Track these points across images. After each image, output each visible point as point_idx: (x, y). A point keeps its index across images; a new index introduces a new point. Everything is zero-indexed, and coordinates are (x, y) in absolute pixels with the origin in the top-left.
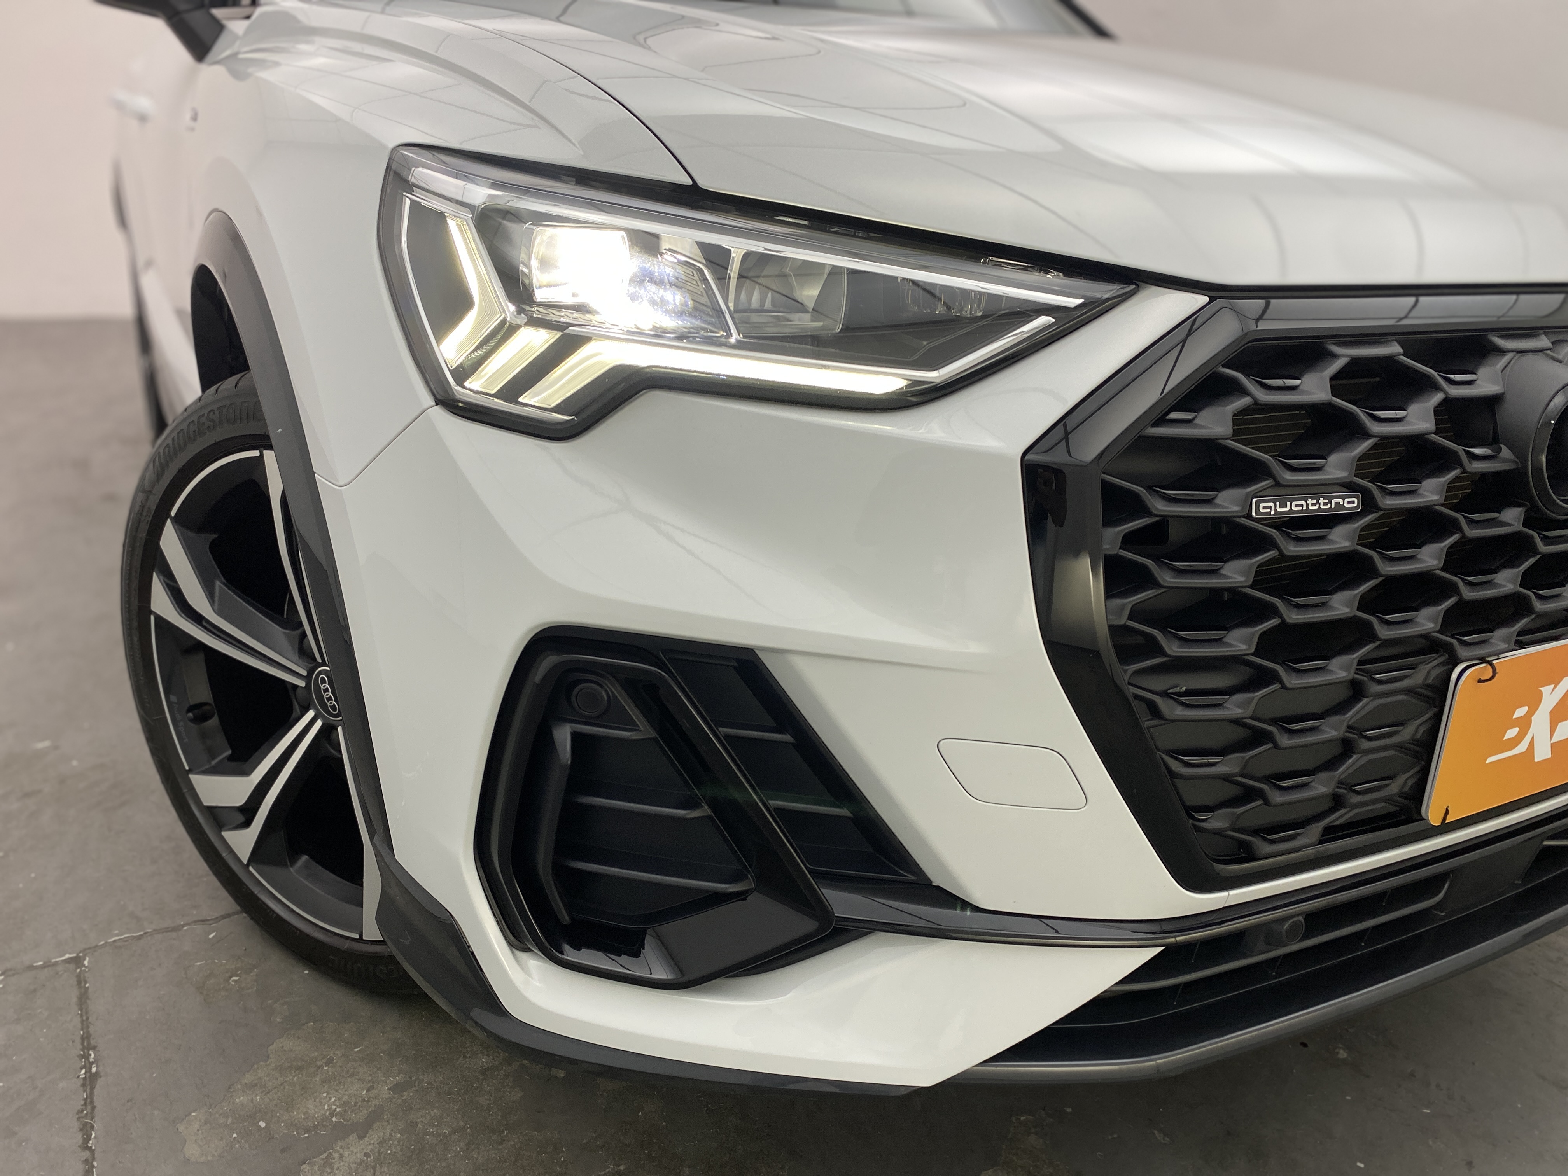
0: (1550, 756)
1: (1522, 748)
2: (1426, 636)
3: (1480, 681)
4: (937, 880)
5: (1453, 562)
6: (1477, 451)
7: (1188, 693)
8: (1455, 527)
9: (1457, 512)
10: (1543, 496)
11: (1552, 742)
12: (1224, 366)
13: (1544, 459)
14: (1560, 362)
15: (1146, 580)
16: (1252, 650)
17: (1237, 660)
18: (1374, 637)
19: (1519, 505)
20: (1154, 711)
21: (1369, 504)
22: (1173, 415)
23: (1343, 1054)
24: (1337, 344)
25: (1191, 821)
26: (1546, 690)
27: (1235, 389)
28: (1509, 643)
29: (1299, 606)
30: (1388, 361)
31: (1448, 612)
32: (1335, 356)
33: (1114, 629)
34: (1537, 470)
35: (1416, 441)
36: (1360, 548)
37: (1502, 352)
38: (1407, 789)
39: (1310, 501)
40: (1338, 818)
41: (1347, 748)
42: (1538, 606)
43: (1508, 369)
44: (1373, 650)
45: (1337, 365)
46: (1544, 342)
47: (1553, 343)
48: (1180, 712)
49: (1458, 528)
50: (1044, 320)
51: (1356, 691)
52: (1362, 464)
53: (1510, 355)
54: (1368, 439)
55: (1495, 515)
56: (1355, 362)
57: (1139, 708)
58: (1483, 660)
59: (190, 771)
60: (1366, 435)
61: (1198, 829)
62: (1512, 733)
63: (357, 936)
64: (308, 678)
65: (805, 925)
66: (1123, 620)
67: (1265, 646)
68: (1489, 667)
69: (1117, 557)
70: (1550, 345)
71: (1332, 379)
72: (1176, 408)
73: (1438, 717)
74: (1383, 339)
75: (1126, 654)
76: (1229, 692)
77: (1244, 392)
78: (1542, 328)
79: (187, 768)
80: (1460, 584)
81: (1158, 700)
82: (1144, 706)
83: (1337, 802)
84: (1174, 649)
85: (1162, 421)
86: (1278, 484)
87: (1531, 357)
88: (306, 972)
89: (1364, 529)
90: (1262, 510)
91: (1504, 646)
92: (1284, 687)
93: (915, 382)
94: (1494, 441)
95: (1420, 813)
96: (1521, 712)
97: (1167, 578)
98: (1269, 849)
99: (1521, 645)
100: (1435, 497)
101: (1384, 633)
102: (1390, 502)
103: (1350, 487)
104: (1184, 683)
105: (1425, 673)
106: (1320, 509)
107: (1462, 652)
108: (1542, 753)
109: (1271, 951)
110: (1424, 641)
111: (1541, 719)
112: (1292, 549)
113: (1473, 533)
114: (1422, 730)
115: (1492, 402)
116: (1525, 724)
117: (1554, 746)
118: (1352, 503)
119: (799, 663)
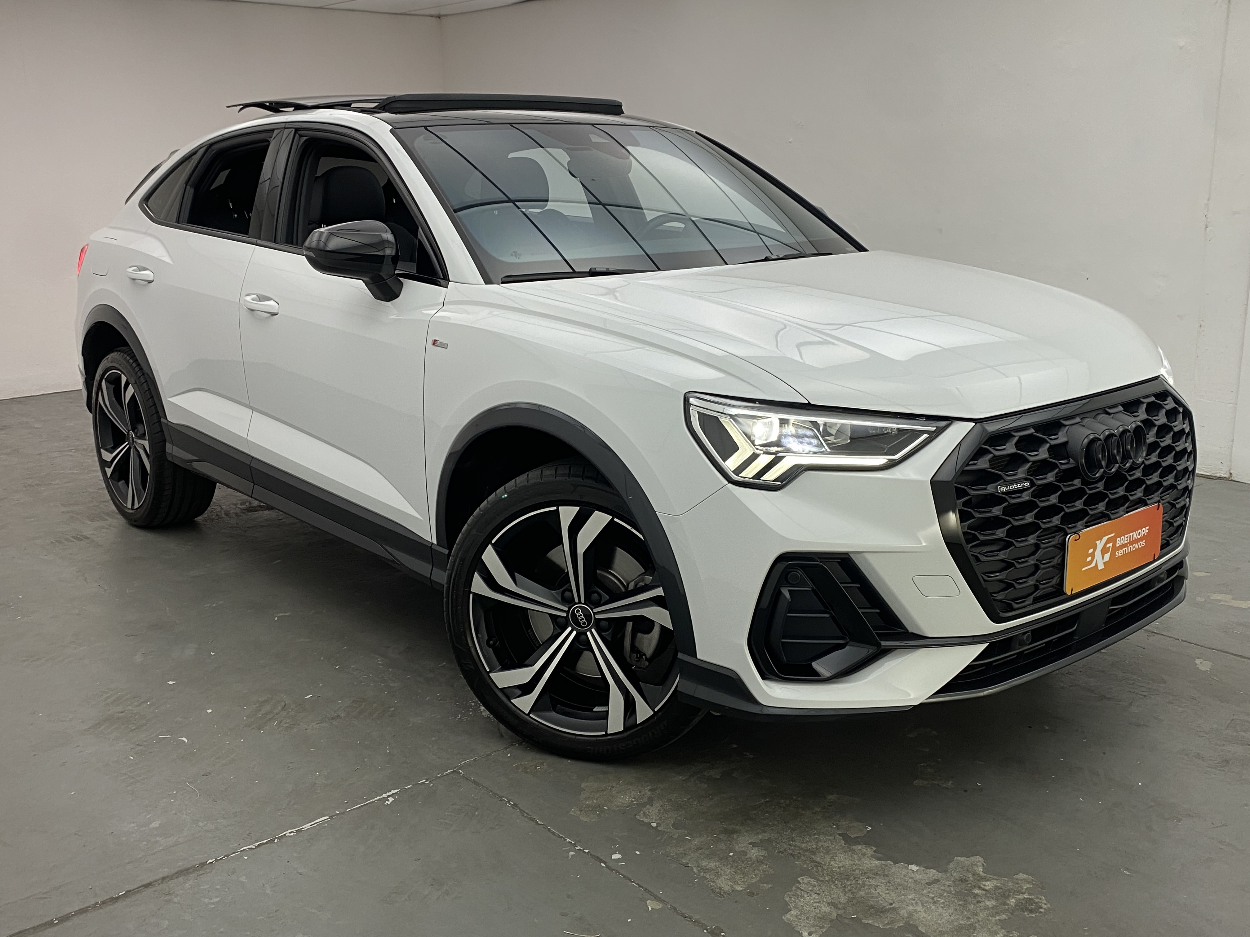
0: (1103, 567)
1: (1093, 565)
2: (1056, 526)
3: (1076, 540)
4: (911, 630)
5: (1061, 499)
6: (1062, 462)
7: (987, 552)
8: (1059, 488)
9: (1059, 483)
10: (1086, 474)
11: (1104, 561)
12: (983, 445)
13: (1084, 461)
14: (1084, 426)
15: (971, 516)
16: (1005, 536)
17: (1000, 539)
18: (1040, 528)
19: (1079, 478)
20: (978, 559)
21: (1033, 484)
22: (971, 463)
23: (1047, 728)
24: (1014, 432)
25: (992, 598)
26: (1098, 542)
27: (988, 452)
28: (1082, 526)
29: (1016, 520)
30: (1031, 435)
31: (1062, 517)
32: (1014, 436)
33: (964, 533)
34: (1082, 465)
35: (1044, 461)
36: (1032, 499)
37: (1065, 426)
38: (1058, 582)
39: (1015, 485)
40: (1038, 594)
41: (1037, 567)
42: (1091, 512)
43: (1068, 432)
44: (1041, 532)
45: (1016, 439)
46: (1078, 420)
47: (1081, 419)
48: (985, 559)
49: (1061, 488)
50: (925, 436)
51: (1037, 547)
52: (1029, 471)
53: (1068, 427)
54: (1029, 463)
55: (1071, 483)
56: (1021, 437)
57: (972, 560)
58: (1075, 533)
59: (490, 672)
60: (1028, 461)
61: (996, 600)
62: (1089, 559)
63: (604, 733)
64: (568, 612)
65: (872, 650)
66: (966, 530)
67: (1009, 534)
68: (1078, 536)
69: (962, 509)
70: (1080, 421)
71: (1015, 444)
72: (971, 460)
73: (1064, 556)
74: (1028, 428)
75: (968, 542)
76: (1000, 550)
77: (991, 453)
78: (1077, 415)
79: (488, 670)
80: (1064, 507)
81: (978, 555)
82: (974, 558)
83: (1036, 587)
84: (982, 538)
85: (968, 465)
86: (1005, 481)
87: (1074, 427)
88: (569, 761)
89: (1032, 492)
90: (1001, 490)
91: (1081, 527)
92: (1016, 547)
93: (889, 460)
94: (1067, 458)
95: (1063, 591)
96: (1091, 551)
97: (977, 515)
98: (1016, 606)
99: (1087, 527)
100: (1052, 479)
101: (1043, 526)
102: (1039, 482)
103: (1026, 479)
104: (985, 549)
105: (1057, 540)
106: (1018, 488)
107: (1068, 531)
108: (1101, 566)
109: (1021, 648)
110: (1056, 529)
111: (1098, 553)
112: (1013, 501)
113: (1065, 489)
114: (1060, 560)
115: (1065, 444)
116: (1093, 555)
117: (1104, 563)
118: (1027, 484)
119: (867, 556)
